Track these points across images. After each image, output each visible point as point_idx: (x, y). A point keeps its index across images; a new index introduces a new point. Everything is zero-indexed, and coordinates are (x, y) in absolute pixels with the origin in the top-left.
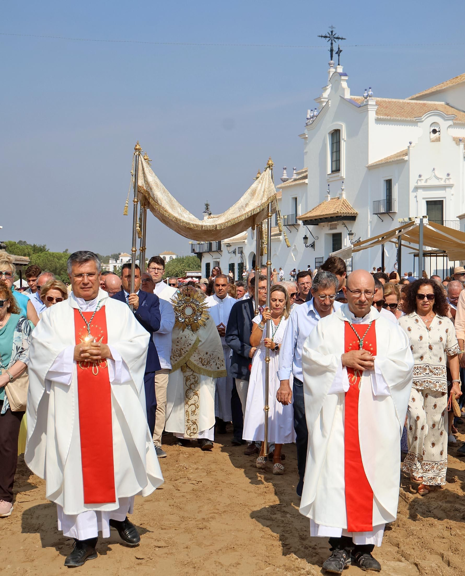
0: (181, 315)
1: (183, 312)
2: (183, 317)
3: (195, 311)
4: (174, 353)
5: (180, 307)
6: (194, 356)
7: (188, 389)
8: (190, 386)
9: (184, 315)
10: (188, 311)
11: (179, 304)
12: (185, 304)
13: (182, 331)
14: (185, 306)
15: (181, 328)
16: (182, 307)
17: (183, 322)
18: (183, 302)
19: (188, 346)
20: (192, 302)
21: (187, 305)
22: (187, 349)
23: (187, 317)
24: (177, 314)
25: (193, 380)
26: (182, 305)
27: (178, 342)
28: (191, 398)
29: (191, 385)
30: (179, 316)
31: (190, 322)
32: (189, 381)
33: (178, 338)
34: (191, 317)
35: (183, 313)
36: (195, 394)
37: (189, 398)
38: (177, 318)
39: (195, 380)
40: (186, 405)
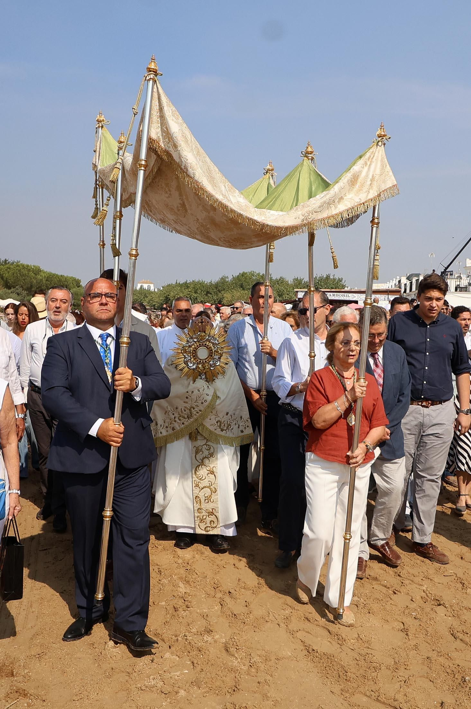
0: (191, 358)
1: (194, 354)
2: (194, 361)
3: (212, 353)
4: (180, 413)
5: (190, 346)
6: (210, 419)
7: (200, 465)
8: (202, 460)
9: (195, 359)
10: (203, 353)
11: (189, 342)
12: (197, 343)
14: (197, 346)
15: (191, 378)
16: (193, 347)
17: (194, 369)
18: (195, 340)
19: (202, 403)
20: (208, 340)
21: (201, 344)
22: (201, 408)
23: (200, 362)
24: (185, 358)
25: (206, 453)
26: (193, 344)
27: (187, 398)
29: (203, 458)
30: (189, 360)
31: (205, 369)
32: (201, 453)
33: (187, 392)
34: (206, 361)
35: (194, 356)
36: (209, 472)
37: (200, 478)
38: (186, 363)
39: (210, 452)
40: (196, 487)
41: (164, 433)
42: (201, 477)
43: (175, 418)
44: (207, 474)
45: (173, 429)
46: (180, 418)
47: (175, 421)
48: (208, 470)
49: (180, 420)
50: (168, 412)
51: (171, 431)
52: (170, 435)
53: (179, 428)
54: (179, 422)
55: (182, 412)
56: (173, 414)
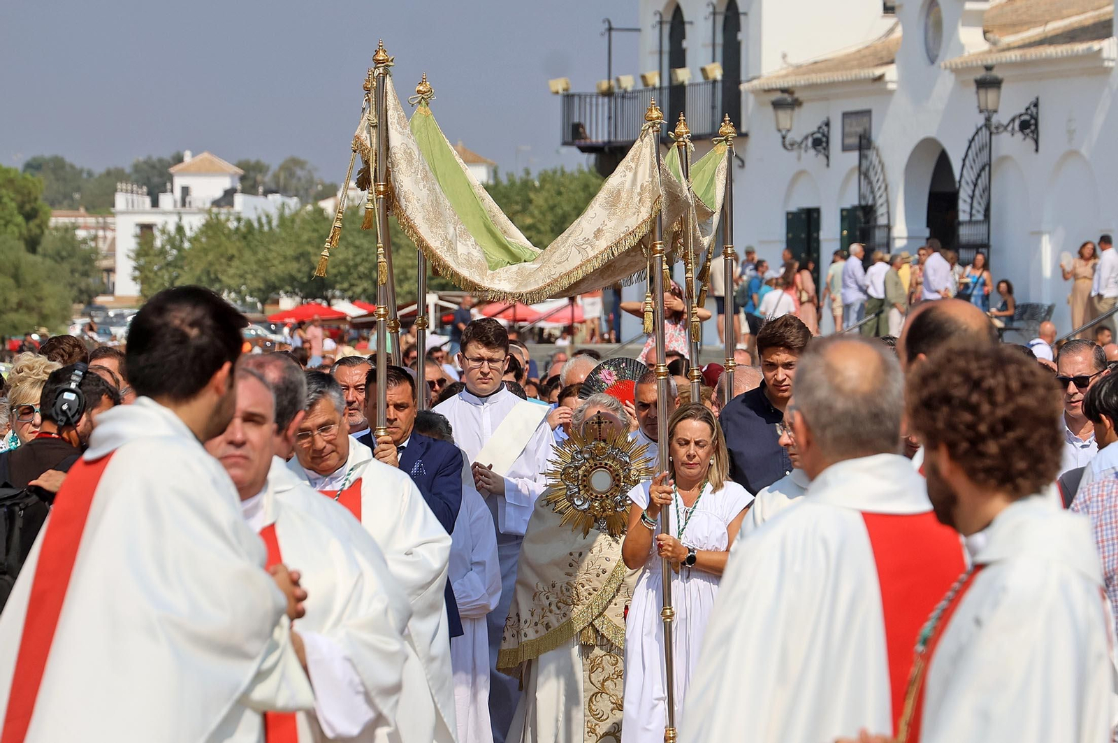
0: (579, 490)
1: (585, 483)
2: (586, 496)
3: (619, 480)
4: (560, 595)
5: (577, 468)
6: (616, 604)
7: (597, 693)
8: (603, 685)
9: (587, 491)
10: (601, 481)
11: (576, 460)
12: (591, 461)
13: (582, 535)
14: (591, 467)
15: (581, 527)
16: (583, 468)
17: (584, 511)
18: (586, 456)
19: (598, 576)
20: (608, 457)
21: (598, 463)
22: (596, 584)
23: (597, 497)
24: (568, 488)
25: (610, 670)
26: (583, 464)
27: (571, 565)
28: (604, 717)
29: (604, 681)
30: (576, 492)
31: (604, 511)
32: (600, 670)
33: (571, 554)
34: (607, 496)
35: (585, 486)
36: (615, 705)
37: (599, 716)
38: (570, 499)
39: (617, 669)
40: (590, 734)
41: (532, 635)
42: (601, 714)
43: (550, 604)
44: (612, 710)
45: (548, 626)
46: (559, 604)
47: (551, 611)
48: (613, 703)
49: (559, 608)
50: (538, 594)
51: (543, 631)
52: (542, 639)
53: (556, 625)
54: (558, 612)
55: (562, 591)
56: (548, 598)
